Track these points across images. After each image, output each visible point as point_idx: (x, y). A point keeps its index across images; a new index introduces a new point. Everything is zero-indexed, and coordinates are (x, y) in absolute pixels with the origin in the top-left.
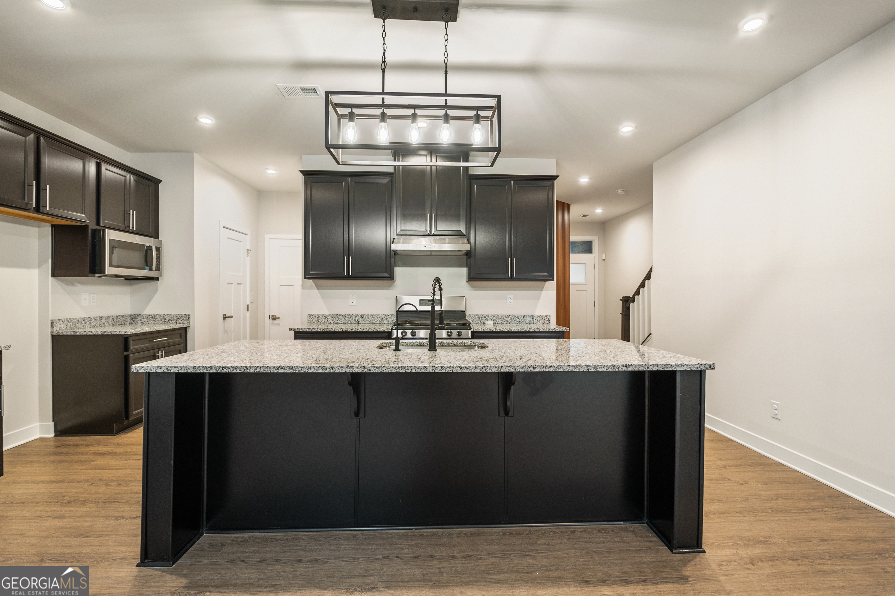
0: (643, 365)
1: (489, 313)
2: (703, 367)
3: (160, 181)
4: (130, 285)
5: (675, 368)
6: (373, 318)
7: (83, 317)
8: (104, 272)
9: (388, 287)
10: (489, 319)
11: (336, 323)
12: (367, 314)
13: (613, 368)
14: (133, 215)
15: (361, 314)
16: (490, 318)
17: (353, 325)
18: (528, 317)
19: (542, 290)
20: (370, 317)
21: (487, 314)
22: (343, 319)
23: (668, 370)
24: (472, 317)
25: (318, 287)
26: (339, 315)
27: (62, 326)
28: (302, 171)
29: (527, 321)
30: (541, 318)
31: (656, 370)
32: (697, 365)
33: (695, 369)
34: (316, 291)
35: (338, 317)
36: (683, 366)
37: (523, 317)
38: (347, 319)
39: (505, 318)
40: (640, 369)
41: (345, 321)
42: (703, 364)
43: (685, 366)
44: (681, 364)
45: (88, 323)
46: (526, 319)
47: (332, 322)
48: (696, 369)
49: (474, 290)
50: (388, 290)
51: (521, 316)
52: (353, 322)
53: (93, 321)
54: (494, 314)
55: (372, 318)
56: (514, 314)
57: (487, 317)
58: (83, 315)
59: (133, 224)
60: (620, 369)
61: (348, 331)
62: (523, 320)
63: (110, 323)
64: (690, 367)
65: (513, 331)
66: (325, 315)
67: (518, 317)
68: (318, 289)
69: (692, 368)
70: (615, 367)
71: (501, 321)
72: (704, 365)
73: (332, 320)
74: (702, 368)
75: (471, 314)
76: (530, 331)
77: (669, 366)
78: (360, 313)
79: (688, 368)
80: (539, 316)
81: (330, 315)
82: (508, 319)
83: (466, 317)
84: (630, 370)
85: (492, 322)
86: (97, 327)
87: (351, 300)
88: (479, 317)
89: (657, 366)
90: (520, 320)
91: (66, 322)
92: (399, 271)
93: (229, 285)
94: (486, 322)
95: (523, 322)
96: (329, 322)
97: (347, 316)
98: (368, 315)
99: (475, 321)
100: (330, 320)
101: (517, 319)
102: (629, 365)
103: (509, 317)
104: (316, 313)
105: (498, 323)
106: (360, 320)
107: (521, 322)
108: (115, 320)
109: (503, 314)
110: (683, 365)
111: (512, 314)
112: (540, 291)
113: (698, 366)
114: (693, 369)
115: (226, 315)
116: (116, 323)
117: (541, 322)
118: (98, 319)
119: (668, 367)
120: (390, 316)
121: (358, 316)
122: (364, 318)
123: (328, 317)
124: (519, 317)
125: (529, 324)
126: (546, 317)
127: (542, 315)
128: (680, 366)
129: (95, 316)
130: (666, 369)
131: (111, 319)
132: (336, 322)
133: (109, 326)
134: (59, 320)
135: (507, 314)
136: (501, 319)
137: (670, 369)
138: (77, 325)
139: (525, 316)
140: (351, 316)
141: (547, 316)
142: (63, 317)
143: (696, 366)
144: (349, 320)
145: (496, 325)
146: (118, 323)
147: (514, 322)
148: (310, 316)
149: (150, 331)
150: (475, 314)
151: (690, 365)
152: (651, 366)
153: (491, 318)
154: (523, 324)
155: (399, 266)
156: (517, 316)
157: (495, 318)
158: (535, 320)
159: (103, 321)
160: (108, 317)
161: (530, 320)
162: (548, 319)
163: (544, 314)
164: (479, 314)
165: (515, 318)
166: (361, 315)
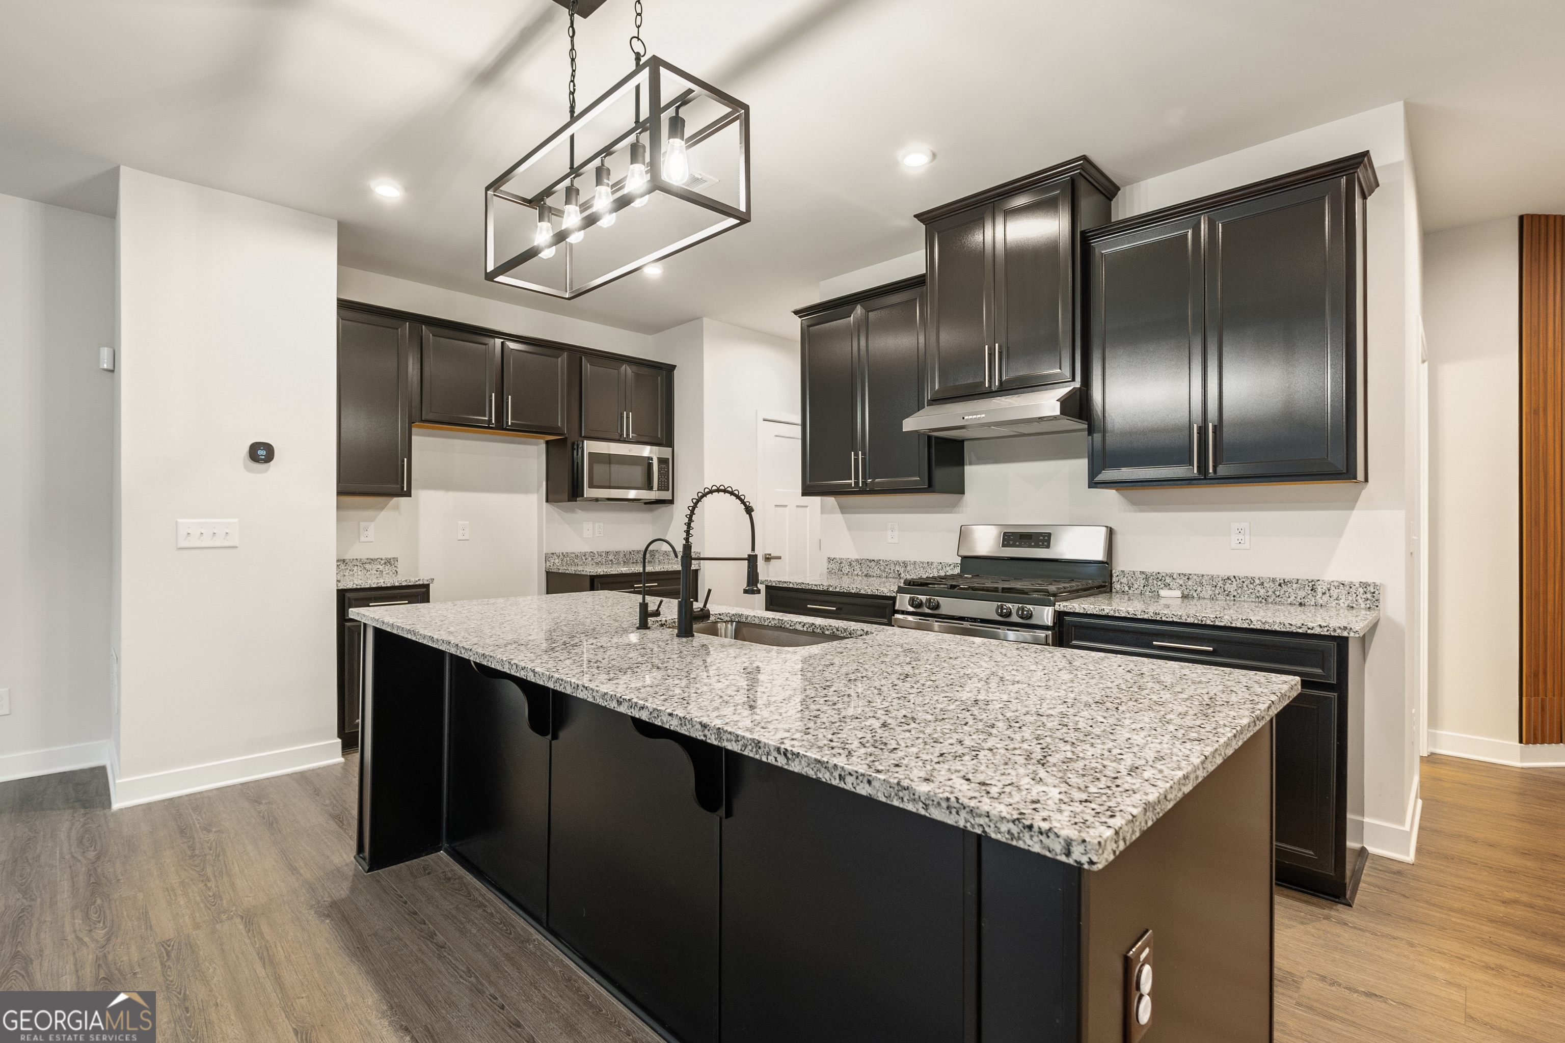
0: (830, 766)
1: (1176, 569)
2: (1035, 839)
3: (675, 367)
4: (651, 510)
5: (926, 809)
6: (924, 568)
7: (583, 551)
8: (583, 496)
9: (951, 508)
10: (1173, 585)
11: (866, 576)
12: (912, 560)
13: (754, 750)
14: (628, 418)
15: (903, 560)
16: (1178, 581)
17: (890, 580)
18: (1295, 585)
19: (1352, 508)
20: (917, 567)
21: (1169, 571)
22: (876, 568)
23: (901, 806)
24: (1129, 578)
25: (843, 509)
26: (870, 561)
27: (557, 561)
28: (796, 312)
29: (1293, 598)
30: (1343, 591)
31: (864, 793)
32: (1011, 825)
33: (999, 837)
34: (839, 517)
35: (869, 564)
36: (954, 811)
37: (1280, 585)
38: (882, 568)
39: (1220, 584)
40: (820, 775)
41: (878, 572)
42: (1036, 829)
43: (963, 813)
44: (948, 799)
45: (590, 559)
46: (1290, 590)
47: (860, 574)
48: (1004, 840)
49: (1135, 511)
50: (951, 513)
51: (1274, 580)
52: (890, 575)
53: (597, 556)
54: (1187, 572)
55: (922, 569)
56: (1250, 575)
57: (1167, 578)
58: (587, 549)
59: (628, 428)
60: (771, 760)
61: (831, 589)
62: (1278, 593)
63: (620, 560)
64: (982, 821)
65: (1164, 619)
66: (850, 560)
67: (1262, 584)
68: (842, 513)
69: (987, 829)
70: (760, 748)
71: (1210, 593)
72: (1041, 833)
73: (859, 569)
74: (1029, 842)
75: (1127, 569)
76: (1217, 623)
77: (905, 795)
78: (901, 558)
79: (973, 826)
80: (1336, 584)
81: (857, 561)
82: (1231, 588)
83: (1114, 575)
84: (796, 770)
85: (1178, 593)
86: (602, 564)
87: (889, 532)
88: (1147, 579)
89: (869, 782)
90: (1270, 593)
91: (561, 556)
92: (973, 473)
93: (778, 509)
94: (1163, 593)
95: (1278, 599)
96: (856, 573)
97: (881, 562)
98: (915, 563)
99: (1136, 586)
100: (857, 568)
101: (1259, 588)
102: (793, 754)
103: (1235, 583)
104: (838, 555)
105: (1201, 595)
106: (902, 570)
107: (1274, 597)
108: (627, 556)
109: (1215, 573)
110: (957, 805)
111: (1242, 575)
112: (1347, 512)
113: (1015, 830)
114: (993, 836)
115: (770, 555)
116: (628, 560)
117: (1343, 602)
118: (604, 554)
119: (901, 794)
120: (952, 566)
121: (896, 563)
122: (909, 568)
123: (854, 564)
124: (1265, 584)
125: (1301, 604)
126: (1361, 590)
127: (1347, 579)
128: (944, 804)
129: (600, 550)
130: (896, 803)
131: (622, 555)
132: (865, 572)
133: (618, 563)
134: (553, 554)
135: (1228, 574)
136: (1209, 588)
137: (910, 807)
138: (576, 561)
139: (1284, 583)
140: (887, 563)
141: (1365, 585)
142: (558, 550)
143: (1004, 827)
144: (885, 571)
145: (1195, 600)
146: (631, 561)
147: (1249, 597)
148: (830, 560)
149: (628, 572)
150: (1138, 569)
151: (980, 816)
152: (850, 774)
153: (1181, 582)
154: (1280, 603)
155: (970, 464)
156: (1257, 582)
157: (1190, 583)
158: (1320, 595)
159: (611, 557)
160: (618, 553)
161: (1302, 594)
162: (1369, 596)
163: (1356, 581)
164: (1149, 569)
165: (1252, 586)
166: (904, 563)
